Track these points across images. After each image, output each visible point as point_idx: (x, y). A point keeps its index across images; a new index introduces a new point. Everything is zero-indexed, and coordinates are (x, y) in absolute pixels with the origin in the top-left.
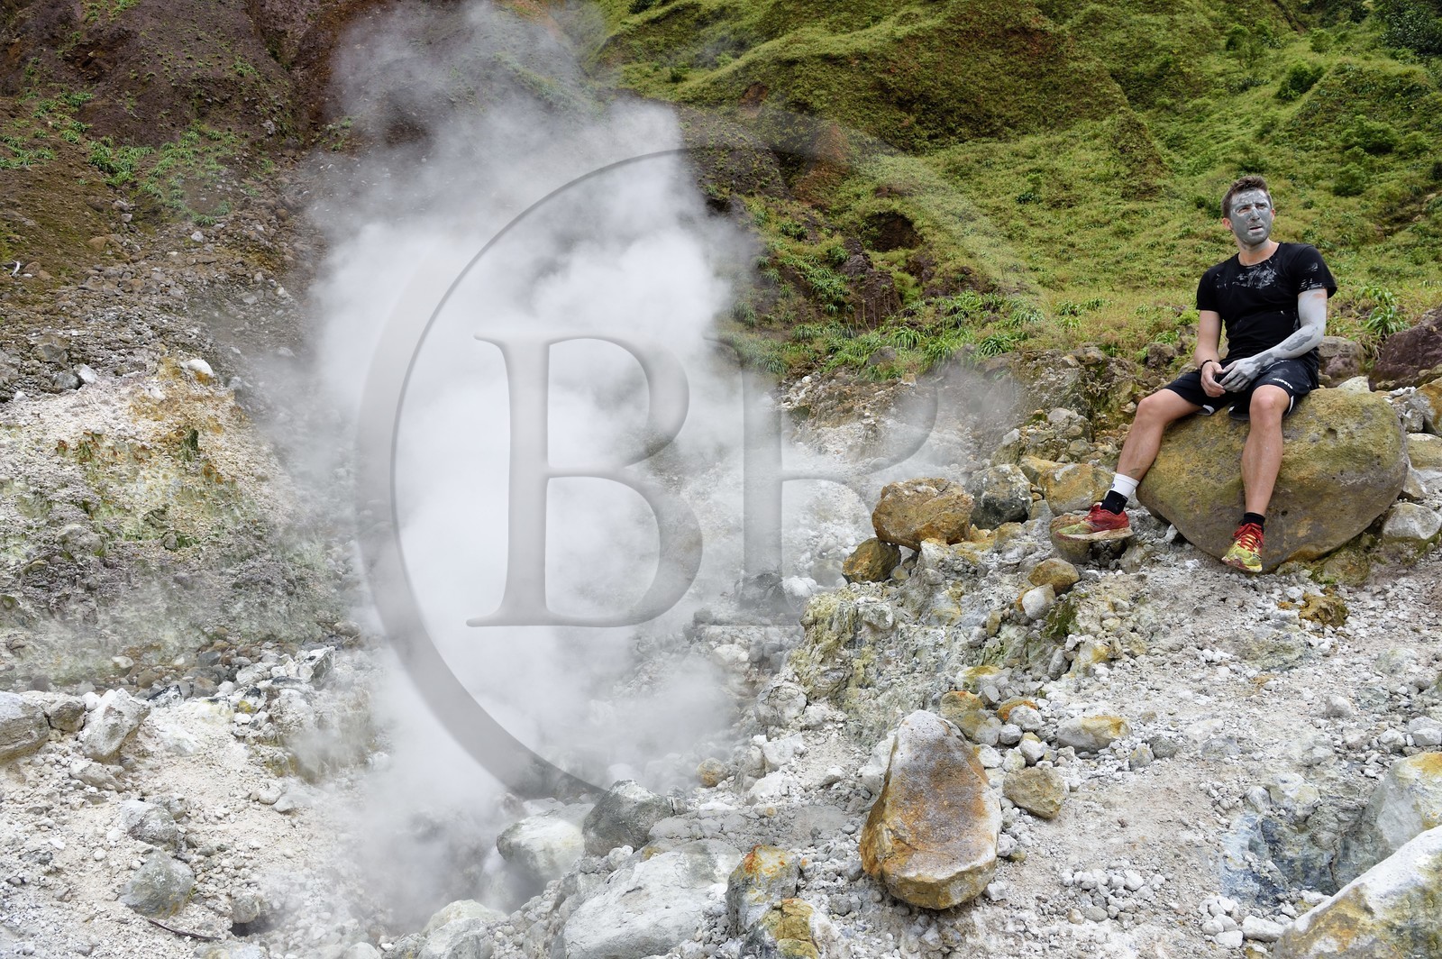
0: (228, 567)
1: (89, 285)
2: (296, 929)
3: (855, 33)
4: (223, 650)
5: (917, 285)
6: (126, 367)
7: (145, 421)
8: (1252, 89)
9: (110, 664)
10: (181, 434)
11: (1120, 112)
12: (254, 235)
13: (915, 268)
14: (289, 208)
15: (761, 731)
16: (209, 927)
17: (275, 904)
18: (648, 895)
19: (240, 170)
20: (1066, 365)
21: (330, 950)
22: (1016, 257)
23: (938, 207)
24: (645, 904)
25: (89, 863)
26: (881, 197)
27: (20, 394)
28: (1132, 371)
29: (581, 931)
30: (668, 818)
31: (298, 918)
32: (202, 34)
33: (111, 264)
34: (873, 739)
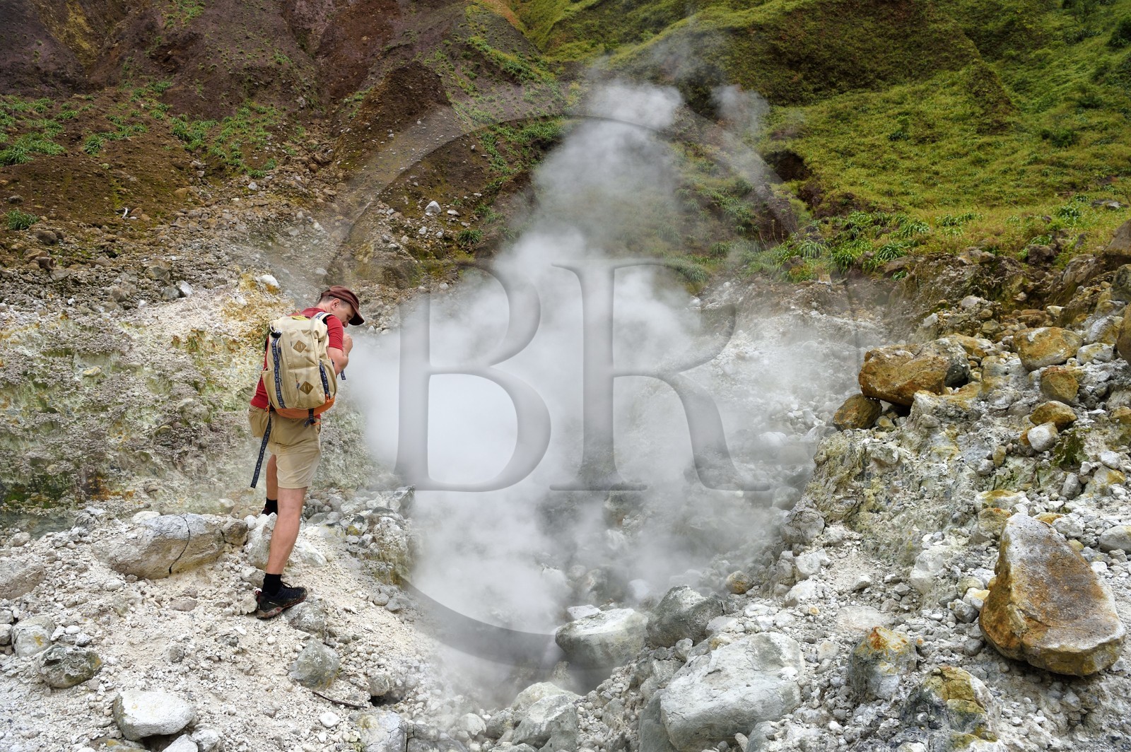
1: (178, 223)
2: (416, 702)
3: (752, 9)
5: (807, 209)
6: (212, 283)
7: (234, 321)
8: (1086, 40)
9: (217, 504)
10: (260, 331)
11: (974, 63)
12: (294, 184)
13: (806, 196)
14: (318, 163)
15: (784, 549)
16: (355, 698)
17: (399, 683)
18: (727, 676)
19: (281, 135)
20: (962, 264)
21: (447, 719)
22: (890, 184)
23: (823, 146)
24: (728, 683)
25: (265, 647)
26: (777, 139)
27: (143, 302)
28: (1020, 267)
29: (676, 704)
30: (720, 617)
31: (417, 693)
32: (250, 34)
33: (192, 208)
34: (891, 553)
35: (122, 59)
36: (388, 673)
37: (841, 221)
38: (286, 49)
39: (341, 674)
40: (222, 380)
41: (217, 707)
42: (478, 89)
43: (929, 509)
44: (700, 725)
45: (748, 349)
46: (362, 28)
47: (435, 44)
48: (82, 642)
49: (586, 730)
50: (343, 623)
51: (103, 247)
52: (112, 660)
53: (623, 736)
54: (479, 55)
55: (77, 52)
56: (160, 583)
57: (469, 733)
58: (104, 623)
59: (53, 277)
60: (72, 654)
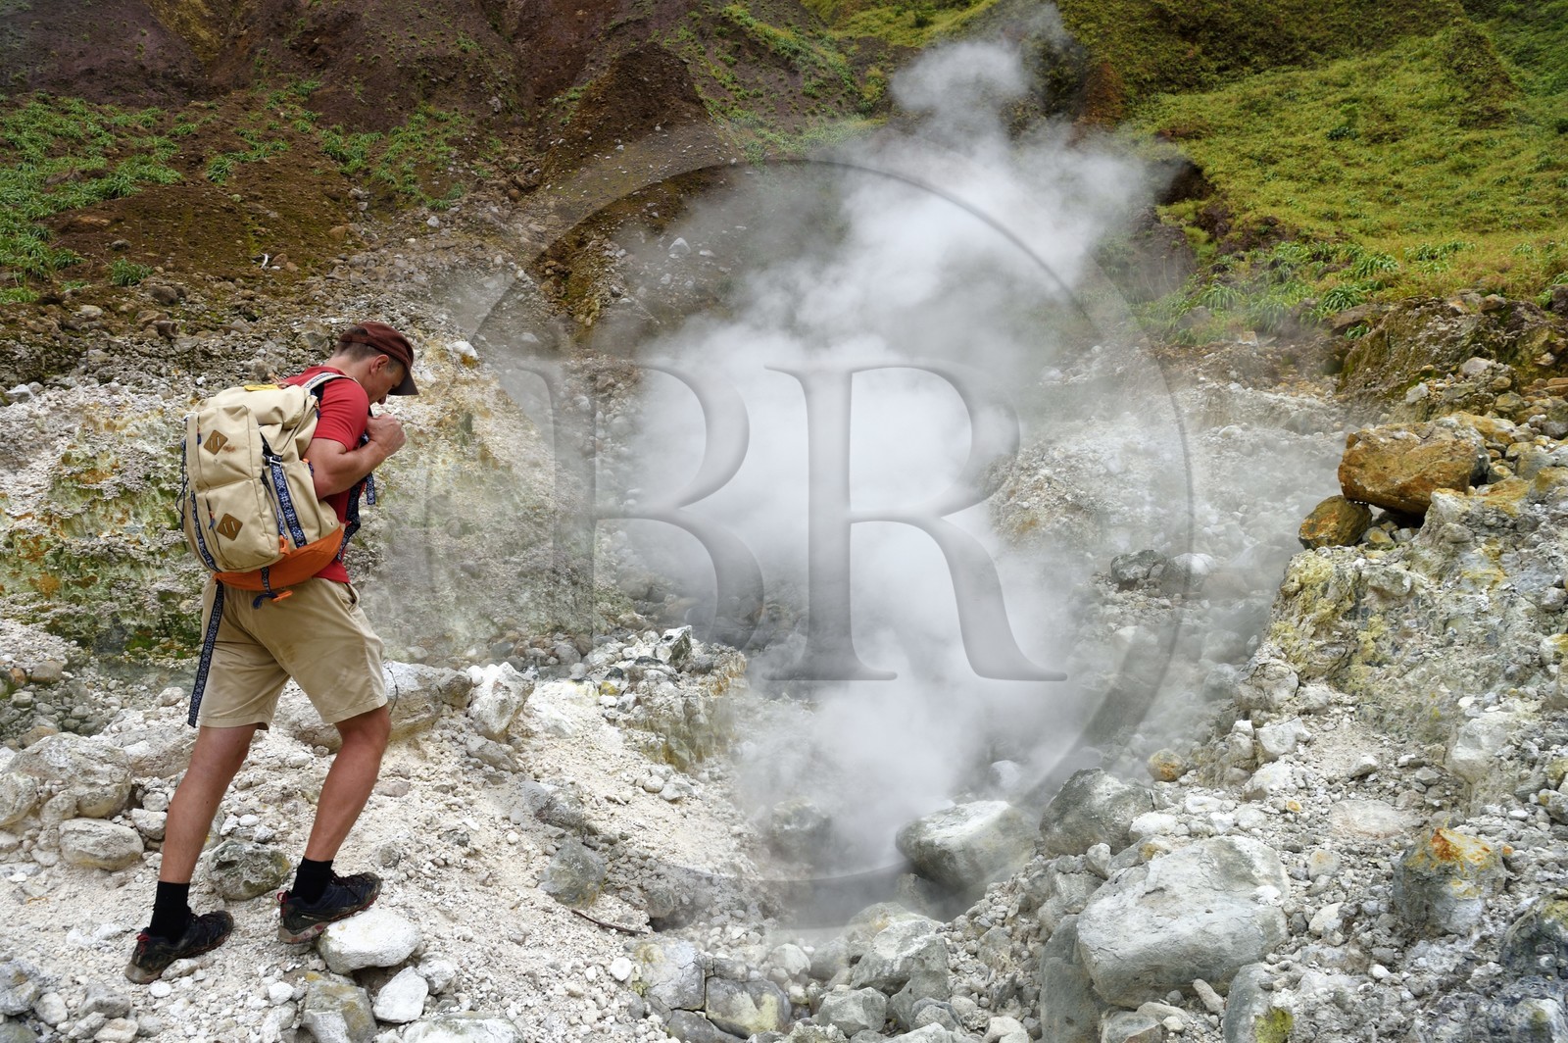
0: (511, 555)
1: (335, 274)
2: (711, 927)
4: (515, 641)
5: (1209, 241)
7: (419, 405)
10: (455, 418)
11: (1455, 24)
12: (489, 217)
13: (1206, 222)
14: (520, 188)
15: (1238, 717)
16: (630, 920)
17: (685, 900)
18: (1174, 897)
19: (469, 151)
20: (1456, 313)
21: (755, 951)
22: (1330, 203)
23: (1232, 150)
24: (1176, 908)
25: (504, 846)
26: (1163, 142)
28: (1544, 317)
29: (1103, 936)
30: (1149, 814)
31: (710, 914)
32: (424, 11)
33: (354, 253)
34: (1403, 724)
35: (253, 51)
36: (671, 886)
37: (1263, 256)
38: (473, 30)
39: (607, 887)
40: (406, 485)
41: (446, 930)
42: (739, 79)
43: (1463, 659)
44: (1141, 966)
45: (1139, 438)
47: (677, 17)
48: (262, 838)
49: (955, 970)
50: (605, 816)
51: (238, 307)
53: (1013, 979)
54: (739, 32)
55: (193, 44)
57: (788, 971)
58: (290, 812)
59: (177, 347)
60: (251, 854)
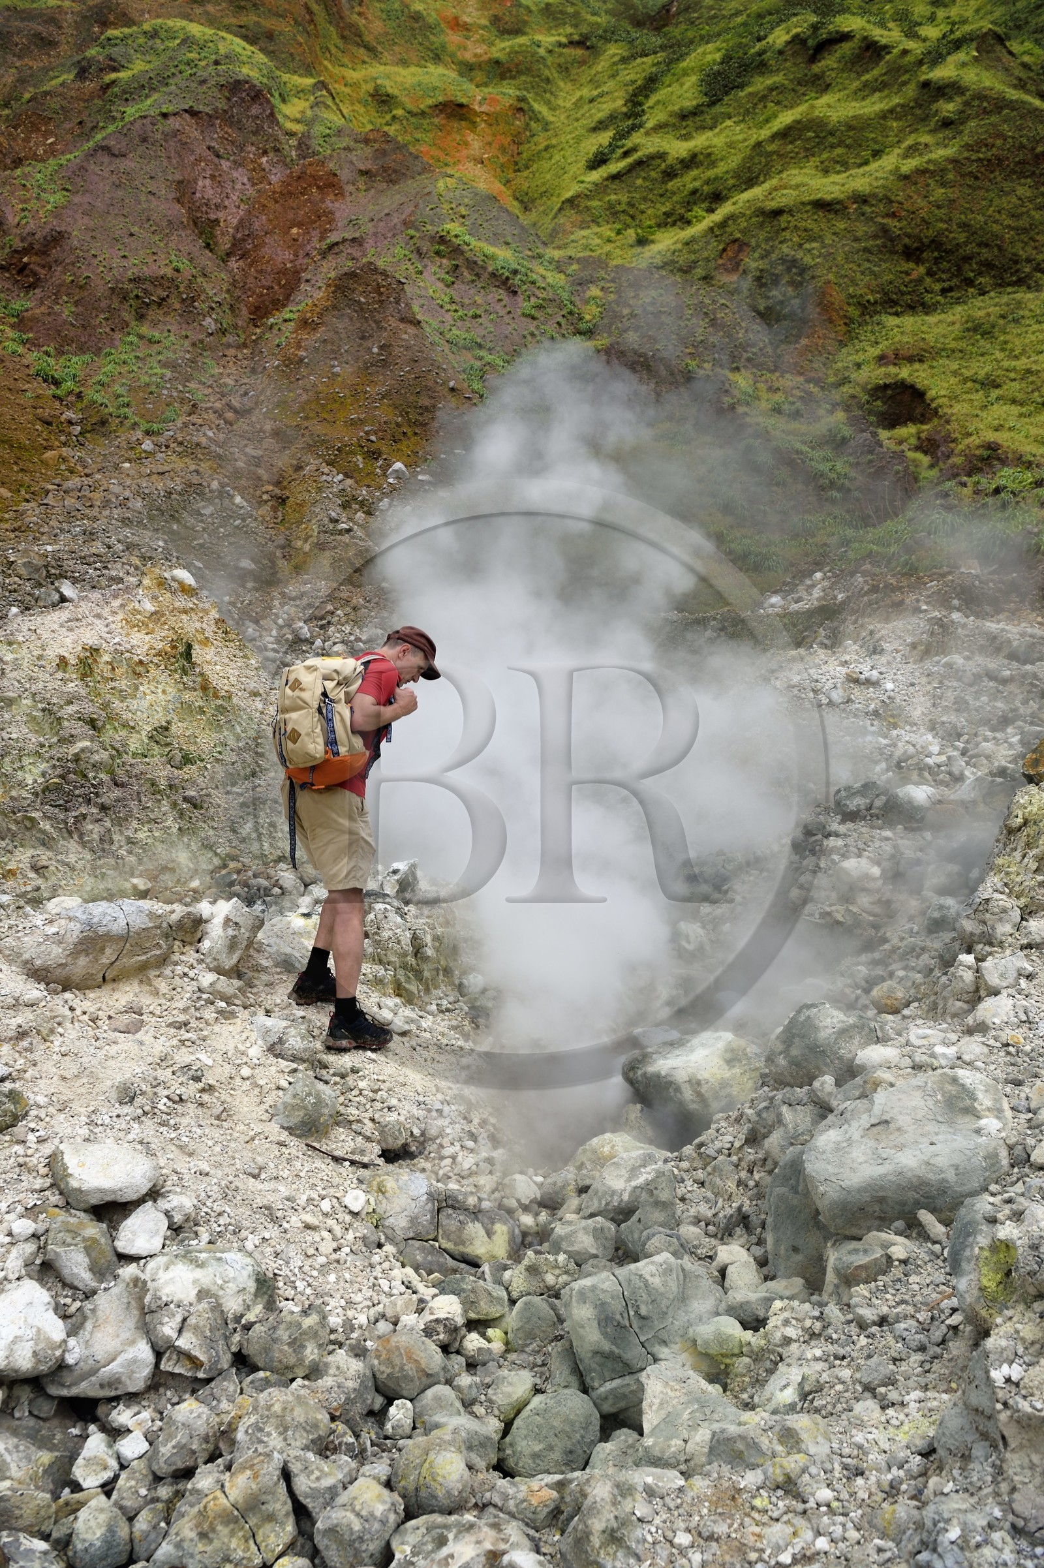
0: (233, 785)
1: (49, 500)
2: (442, 1158)
3: (852, 172)
4: (239, 872)
5: (932, 466)
6: (104, 582)
7: (139, 635)
9: (128, 886)
10: (175, 647)
12: (204, 441)
13: (928, 446)
14: (236, 411)
15: (961, 951)
16: (362, 1152)
17: (416, 1131)
18: (899, 1129)
19: (183, 372)
21: (486, 1181)
23: (955, 373)
24: (901, 1140)
25: (238, 1081)
26: (886, 365)
27: (14, 610)
29: (829, 1167)
30: (874, 1046)
31: (441, 1146)
32: (135, 229)
33: (68, 479)
36: (402, 1119)
37: (985, 482)
38: (185, 249)
39: (340, 1120)
40: (126, 716)
41: (183, 1164)
42: (457, 299)
44: (866, 1197)
45: (861, 667)
46: (290, 215)
47: (394, 235)
49: (683, 1199)
52: (41, 1100)
53: (740, 1209)
54: (457, 251)
56: (92, 995)
57: (518, 1201)
58: (26, 1050)
